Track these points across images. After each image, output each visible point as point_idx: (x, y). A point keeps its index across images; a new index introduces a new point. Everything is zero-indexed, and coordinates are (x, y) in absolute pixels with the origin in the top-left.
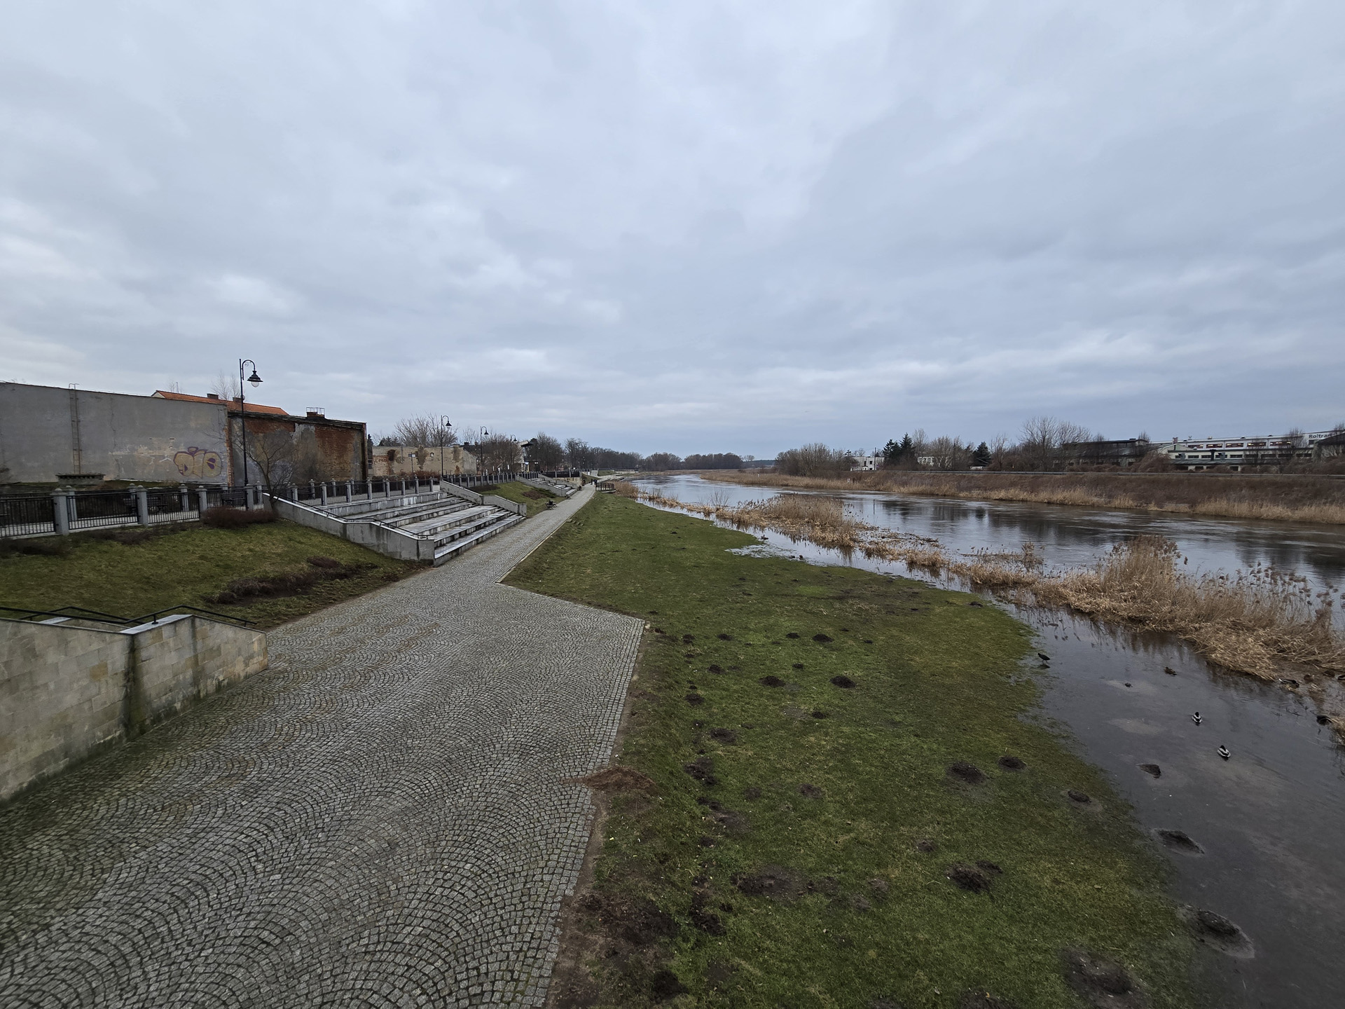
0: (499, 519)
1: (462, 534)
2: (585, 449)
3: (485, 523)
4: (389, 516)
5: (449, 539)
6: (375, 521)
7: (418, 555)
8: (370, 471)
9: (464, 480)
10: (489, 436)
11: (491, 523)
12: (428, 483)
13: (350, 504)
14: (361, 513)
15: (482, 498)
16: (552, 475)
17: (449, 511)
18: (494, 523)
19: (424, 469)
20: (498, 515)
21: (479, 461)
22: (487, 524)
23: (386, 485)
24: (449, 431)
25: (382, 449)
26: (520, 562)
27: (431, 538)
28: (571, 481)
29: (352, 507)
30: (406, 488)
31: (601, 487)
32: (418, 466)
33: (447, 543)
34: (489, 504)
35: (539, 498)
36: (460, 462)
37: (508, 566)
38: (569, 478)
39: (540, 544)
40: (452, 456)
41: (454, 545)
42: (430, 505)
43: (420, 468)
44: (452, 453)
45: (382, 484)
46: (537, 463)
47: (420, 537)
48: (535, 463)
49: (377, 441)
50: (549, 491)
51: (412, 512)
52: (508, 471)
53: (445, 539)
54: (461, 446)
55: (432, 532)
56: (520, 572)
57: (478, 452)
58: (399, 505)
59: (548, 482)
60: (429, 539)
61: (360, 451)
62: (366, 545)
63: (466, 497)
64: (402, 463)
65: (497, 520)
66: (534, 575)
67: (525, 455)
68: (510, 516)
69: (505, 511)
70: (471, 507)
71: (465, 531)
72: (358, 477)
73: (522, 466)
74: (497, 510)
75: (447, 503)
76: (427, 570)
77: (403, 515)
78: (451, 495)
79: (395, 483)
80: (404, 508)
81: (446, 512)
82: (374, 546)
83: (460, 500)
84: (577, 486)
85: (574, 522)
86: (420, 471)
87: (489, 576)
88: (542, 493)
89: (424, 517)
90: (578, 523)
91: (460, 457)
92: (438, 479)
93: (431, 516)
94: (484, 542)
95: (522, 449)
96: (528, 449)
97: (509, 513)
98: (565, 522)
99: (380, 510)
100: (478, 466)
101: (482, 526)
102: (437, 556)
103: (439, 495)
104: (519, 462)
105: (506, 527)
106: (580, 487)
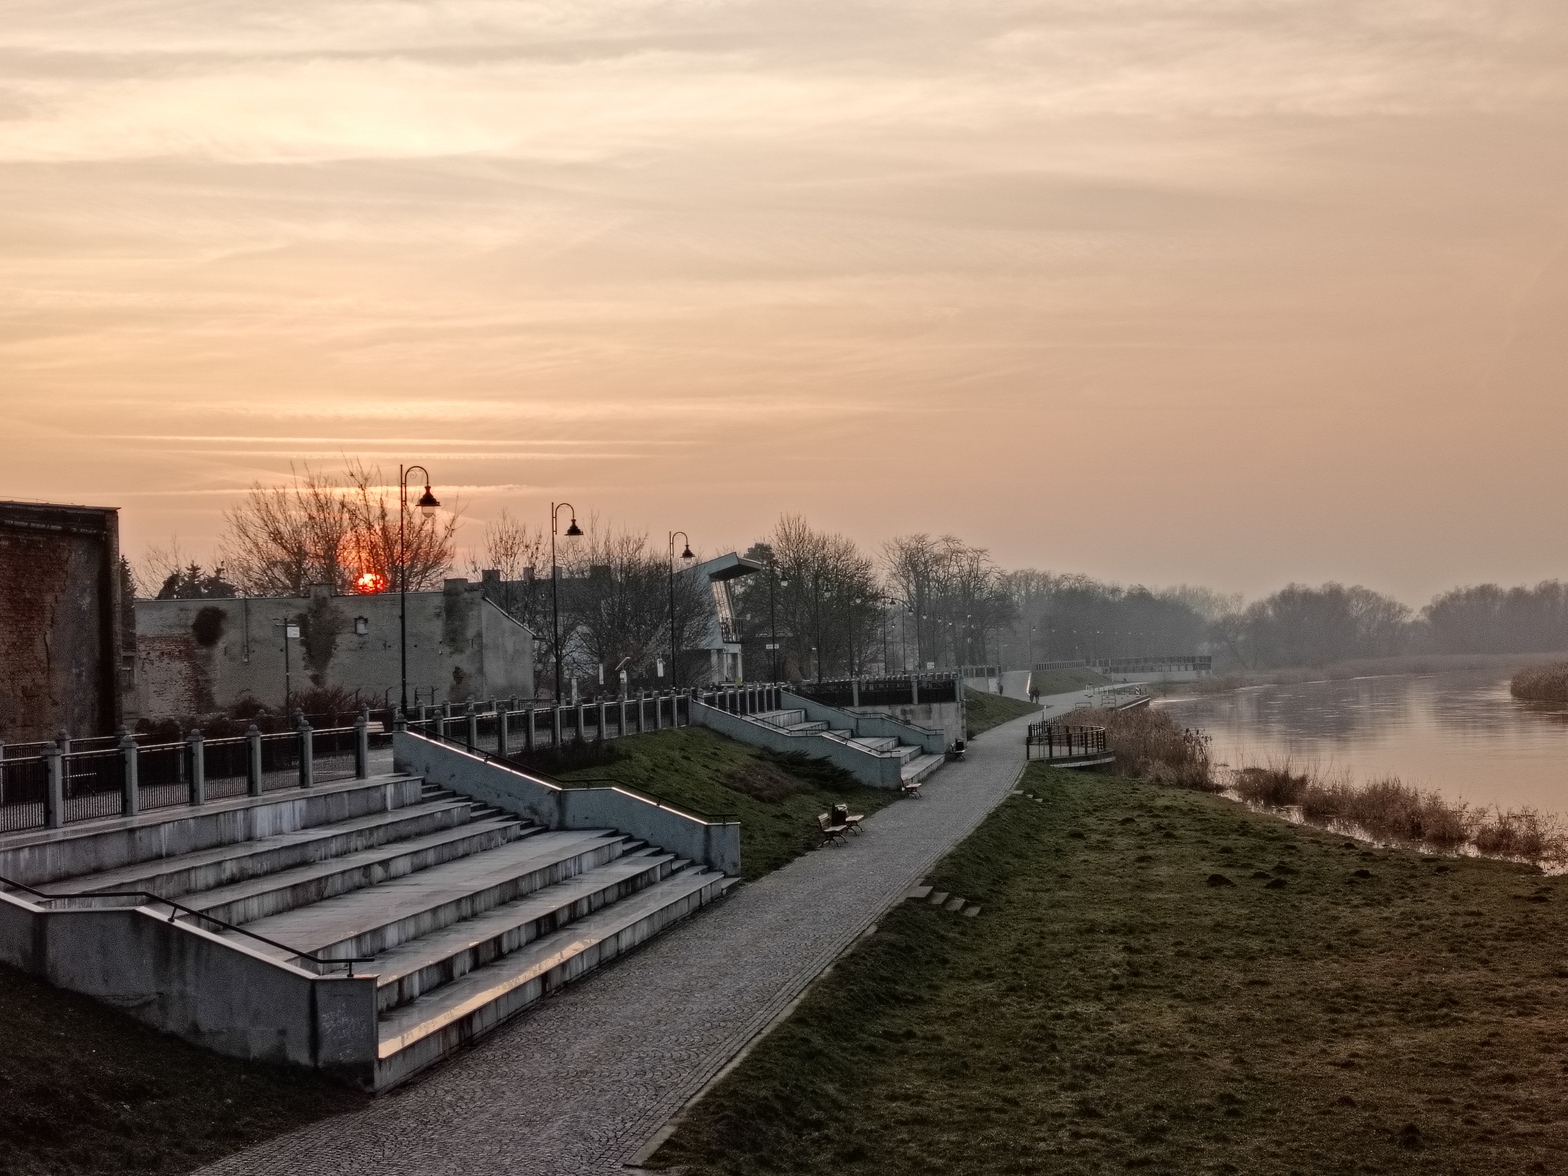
0: (631, 888)
1: (483, 956)
2: (972, 580)
3: (573, 906)
4: (202, 880)
5: (435, 977)
6: (152, 900)
7: (315, 1042)
8: (127, 703)
9: (488, 728)
10: (583, 541)
11: (598, 906)
12: (350, 744)
13: (58, 834)
14: (98, 871)
15: (560, 799)
16: (837, 697)
17: (431, 857)
18: (606, 906)
19: (332, 681)
20: (626, 870)
21: (545, 646)
22: (585, 910)
23: (189, 753)
24: (428, 527)
25: (170, 613)
26: (722, 1075)
27: (361, 973)
28: (920, 722)
29: (68, 848)
30: (267, 768)
31: (1051, 745)
32: (309, 673)
33: (421, 994)
34: (588, 824)
35: (786, 795)
36: (468, 651)
37: (672, 1093)
38: (912, 707)
39: (802, 996)
40: (437, 628)
41: (448, 1003)
42: (360, 832)
43: (316, 679)
44: (438, 615)
45: (175, 752)
46: (777, 646)
47: (320, 966)
48: (769, 647)
49: (152, 580)
50: (829, 764)
51: (290, 862)
52: (659, 683)
53: (416, 978)
54: (472, 588)
55: (367, 946)
56: (723, 1118)
57: (538, 613)
58: (240, 835)
59: (825, 727)
60: (356, 976)
61: (94, 624)
62: (118, 1003)
63: (499, 796)
64: (247, 663)
65: (623, 891)
66: (784, 1133)
67: (729, 616)
68: (674, 873)
69: (654, 854)
70: (520, 838)
71: (497, 940)
72: (85, 727)
73: (714, 659)
74: (620, 848)
75: (426, 824)
76: (347, 1111)
77: (255, 876)
78: (437, 791)
79: (225, 747)
80: (260, 848)
81: (418, 860)
82: (148, 1004)
83: (474, 809)
84: (946, 740)
85: (940, 898)
86: (316, 694)
87: (597, 1138)
88: (797, 775)
89: (338, 884)
90: (959, 902)
91: (470, 633)
92: (388, 727)
93: (363, 880)
94: (569, 987)
95: (715, 590)
96: (739, 590)
97: (671, 861)
98: (902, 900)
99: (170, 856)
100: (540, 667)
101: (563, 917)
102: (387, 1048)
103: (390, 791)
104: (703, 644)
105: (657, 925)
106: (960, 746)
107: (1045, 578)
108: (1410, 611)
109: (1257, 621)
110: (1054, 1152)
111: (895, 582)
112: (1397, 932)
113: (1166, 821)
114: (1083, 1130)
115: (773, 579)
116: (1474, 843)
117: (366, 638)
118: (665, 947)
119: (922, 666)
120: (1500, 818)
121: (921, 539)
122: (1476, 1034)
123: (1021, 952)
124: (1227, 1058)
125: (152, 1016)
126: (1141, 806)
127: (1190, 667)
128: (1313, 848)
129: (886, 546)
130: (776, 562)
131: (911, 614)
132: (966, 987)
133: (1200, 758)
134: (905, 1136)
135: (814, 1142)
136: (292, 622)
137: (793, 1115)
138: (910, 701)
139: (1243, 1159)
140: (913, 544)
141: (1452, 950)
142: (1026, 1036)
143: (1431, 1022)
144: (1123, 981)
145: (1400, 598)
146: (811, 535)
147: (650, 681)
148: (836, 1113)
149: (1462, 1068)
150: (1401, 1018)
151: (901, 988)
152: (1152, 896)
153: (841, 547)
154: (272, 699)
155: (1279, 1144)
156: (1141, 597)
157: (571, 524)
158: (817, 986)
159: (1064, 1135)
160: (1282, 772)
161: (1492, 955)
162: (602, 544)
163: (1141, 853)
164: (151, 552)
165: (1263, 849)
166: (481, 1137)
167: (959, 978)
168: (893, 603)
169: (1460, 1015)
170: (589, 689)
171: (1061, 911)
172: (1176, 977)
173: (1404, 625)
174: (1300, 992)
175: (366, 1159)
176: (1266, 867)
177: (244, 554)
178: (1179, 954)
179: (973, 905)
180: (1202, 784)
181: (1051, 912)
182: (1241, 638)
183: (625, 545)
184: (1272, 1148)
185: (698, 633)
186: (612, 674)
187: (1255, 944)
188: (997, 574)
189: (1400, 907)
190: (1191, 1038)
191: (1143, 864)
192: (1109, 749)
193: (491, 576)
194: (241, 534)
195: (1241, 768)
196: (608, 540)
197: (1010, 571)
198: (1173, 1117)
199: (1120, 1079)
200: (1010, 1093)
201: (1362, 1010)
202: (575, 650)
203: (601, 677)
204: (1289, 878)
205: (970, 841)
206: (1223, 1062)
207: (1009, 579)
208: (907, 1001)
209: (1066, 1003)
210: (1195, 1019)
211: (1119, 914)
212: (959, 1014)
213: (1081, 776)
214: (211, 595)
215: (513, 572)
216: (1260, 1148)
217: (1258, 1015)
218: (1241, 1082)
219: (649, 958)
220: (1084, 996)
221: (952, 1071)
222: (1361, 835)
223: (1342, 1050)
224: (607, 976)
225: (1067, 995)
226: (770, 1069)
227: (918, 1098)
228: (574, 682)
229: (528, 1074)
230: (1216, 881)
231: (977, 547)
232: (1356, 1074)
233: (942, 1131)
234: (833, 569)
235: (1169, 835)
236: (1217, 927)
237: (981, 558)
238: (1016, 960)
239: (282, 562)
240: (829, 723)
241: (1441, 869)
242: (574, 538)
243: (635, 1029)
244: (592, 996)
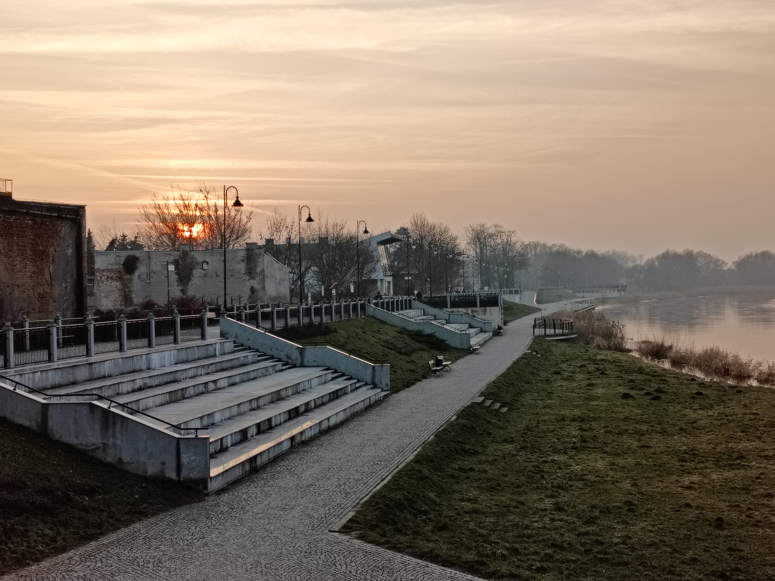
0: (336, 395)
1: (262, 428)
2: (508, 246)
3: (307, 404)
4: (125, 388)
5: (238, 438)
6: (100, 398)
7: (179, 468)
8: (90, 302)
9: (267, 316)
10: (314, 225)
11: (320, 404)
12: (198, 323)
13: (55, 365)
14: (74, 383)
15: (301, 352)
16: (440, 303)
17: (237, 379)
18: (323, 404)
19: (191, 292)
20: (333, 387)
21: (296, 277)
22: (313, 406)
23: (120, 326)
24: (238, 217)
25: (111, 258)
26: (378, 487)
27: (202, 435)
28: (480, 316)
29: (59, 372)
30: (158, 334)
31: (545, 328)
32: (180, 288)
33: (232, 446)
34: (315, 364)
35: (413, 351)
36: (257, 279)
37: (353, 496)
38: (477, 309)
39: (419, 450)
40: (242, 267)
41: (245, 450)
42: (203, 366)
43: (183, 291)
44: (243, 261)
45: (113, 326)
46: (410, 278)
47: (182, 431)
48: (406, 278)
49: (103, 242)
50: (434, 336)
51: (169, 380)
52: (352, 296)
53: (229, 438)
54: (260, 247)
55: (206, 422)
56: (378, 508)
57: (292, 260)
58: (144, 367)
59: (433, 318)
60: (199, 436)
61: (73, 263)
62: (83, 448)
63: (271, 350)
64: (149, 283)
65: (332, 397)
66: (408, 516)
67: (386, 263)
68: (357, 388)
69: (347, 379)
70: (282, 370)
71: (269, 420)
72: (69, 313)
73: (379, 284)
74: (330, 376)
75: (235, 363)
76: (194, 502)
77: (151, 387)
78: (240, 346)
79: (137, 324)
80: (154, 373)
81: (231, 381)
82: (98, 448)
83: (259, 356)
84: (493, 326)
85: (488, 403)
86: (182, 299)
87: (316, 517)
88: (419, 342)
89: (191, 391)
90: (498, 405)
91: (259, 269)
92: (218, 315)
93: (204, 390)
94: (305, 443)
95: (380, 250)
96: (392, 250)
97: (356, 383)
98: (469, 403)
99: (110, 376)
100: (293, 287)
101: (302, 409)
102: (214, 472)
103: (218, 346)
104: (374, 276)
105: (348, 413)
106: (500, 328)
107: (544, 245)
108: (727, 264)
109: (650, 268)
110: (541, 528)
111: (469, 247)
112: (715, 422)
113: (602, 366)
114: (556, 517)
115: (408, 245)
116: (756, 379)
117: (208, 271)
118: (351, 425)
119: (482, 288)
120: (769, 367)
121: (483, 226)
122: (753, 473)
123: (528, 430)
124: (629, 483)
125: (100, 454)
126: (589, 359)
127: (616, 291)
128: (675, 381)
129: (465, 229)
130: (410, 236)
131: (477, 263)
132: (499, 447)
133: (619, 335)
134: (468, 519)
135: (423, 521)
136: (171, 263)
137: (413, 508)
138: (475, 306)
139: (636, 533)
140: (479, 228)
141: (742, 432)
142: (529, 471)
143: (731, 467)
144: (578, 445)
145: (722, 257)
146: (428, 223)
147: (347, 295)
148: (434, 507)
149: (746, 490)
150: (716, 465)
151: (467, 447)
152: (594, 403)
153: (443, 229)
154: (161, 300)
155: (653, 526)
156: (592, 255)
157: (308, 216)
158: (426, 445)
159: (547, 520)
160: (660, 343)
161: (763, 434)
162: (324, 226)
163: (589, 382)
164: (103, 228)
165: (650, 381)
166: (260, 516)
167: (497, 442)
168: (468, 257)
169: (746, 464)
170: (317, 298)
171: (548, 410)
172: (605, 443)
173: (724, 271)
174: (666, 451)
175: (203, 525)
176: (651, 390)
177: (148, 229)
178: (606, 432)
179: (505, 406)
180: (620, 349)
181: (543, 410)
182: (642, 276)
183: (335, 227)
184: (650, 528)
185: (371, 271)
186: (328, 291)
187: (644, 427)
188: (520, 244)
189: (718, 410)
190: (611, 473)
191: (589, 388)
192: (574, 331)
193: (269, 241)
194: (147, 219)
195: (640, 340)
196: (327, 224)
197: (527, 242)
198: (601, 512)
199: (575, 493)
200: (521, 499)
201: (697, 460)
202: (310, 279)
203: (323, 292)
204: (662, 395)
205: (504, 375)
206: (627, 485)
207: (526, 246)
208: (471, 453)
209: (549, 455)
210: (613, 464)
211: (577, 412)
212: (496, 460)
213: (560, 344)
214: (132, 249)
215: (281, 240)
216: (644, 528)
217: (645, 462)
218: (635, 495)
219: (344, 430)
220: (558, 452)
221: (493, 488)
222: (699, 375)
223: (686, 480)
224: (323, 438)
225: (549, 451)
226: (402, 485)
227: (474, 501)
228: (309, 295)
229: (283, 486)
230: (626, 396)
231: (510, 230)
232: (693, 492)
233: (486, 517)
234: (439, 240)
235: (603, 373)
236: (626, 419)
237: (513, 235)
238: (525, 434)
239: (167, 234)
240: (435, 316)
241: (739, 392)
242: (310, 223)
243: (336, 464)
244: (315, 448)
